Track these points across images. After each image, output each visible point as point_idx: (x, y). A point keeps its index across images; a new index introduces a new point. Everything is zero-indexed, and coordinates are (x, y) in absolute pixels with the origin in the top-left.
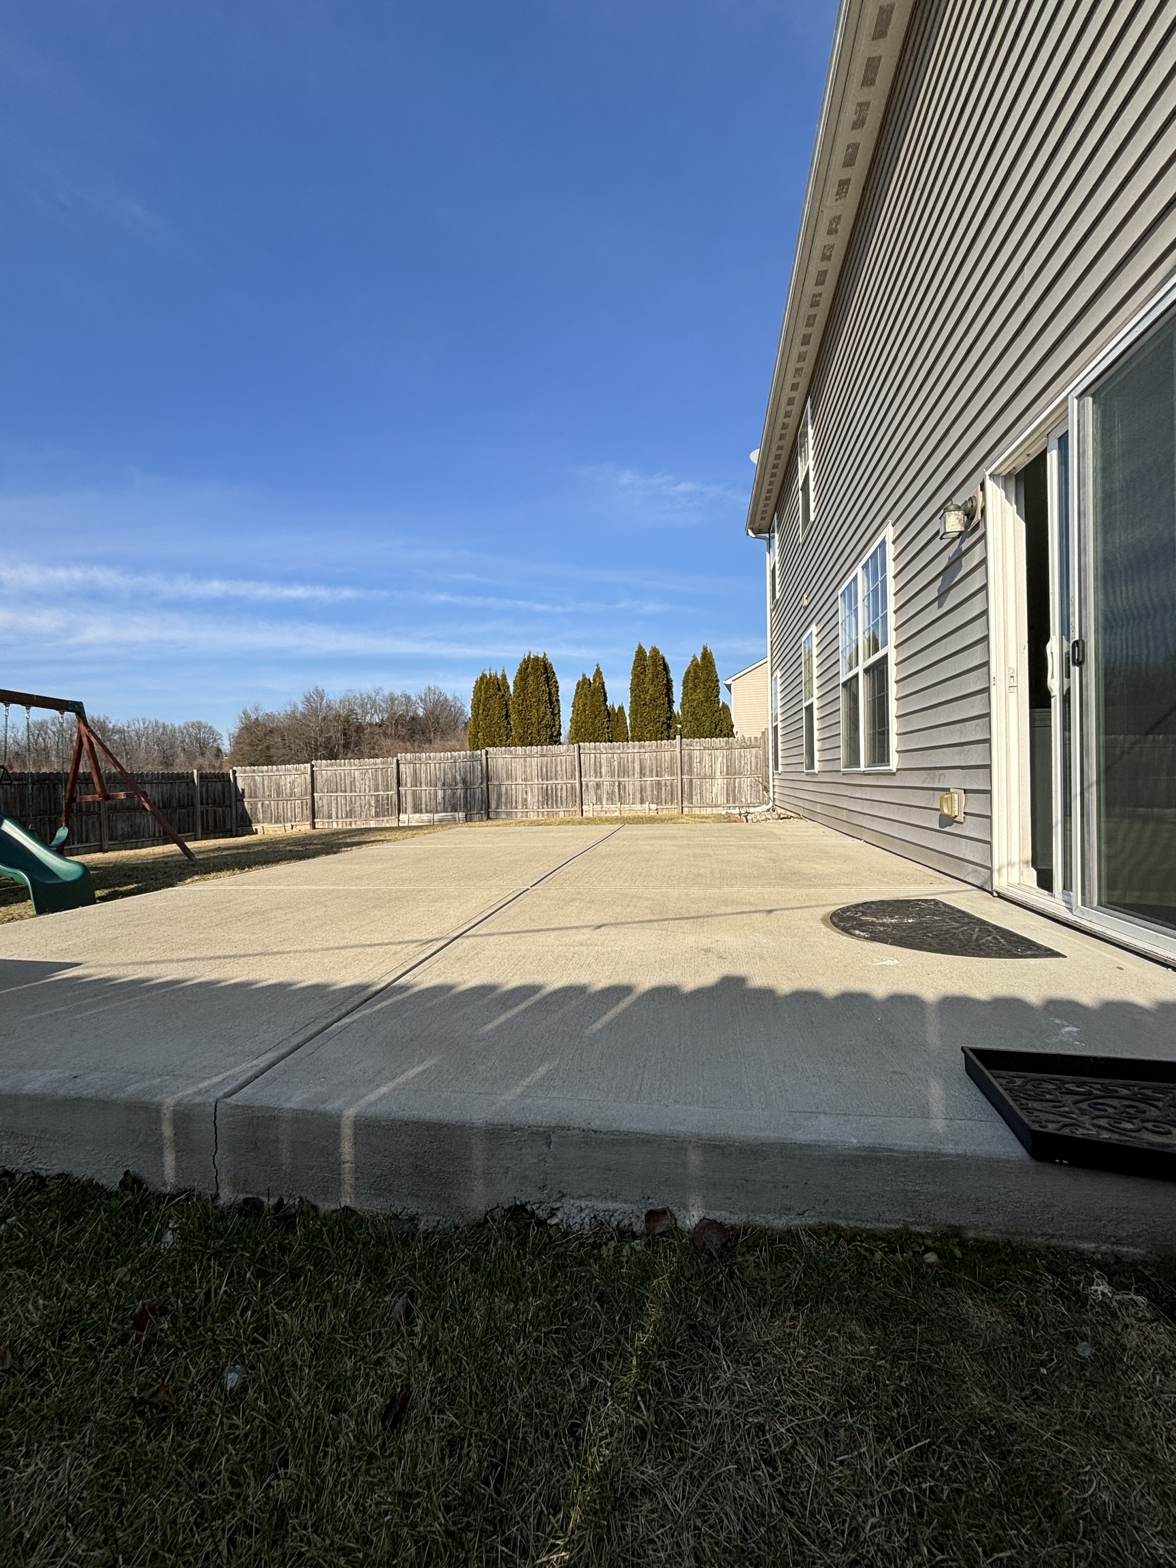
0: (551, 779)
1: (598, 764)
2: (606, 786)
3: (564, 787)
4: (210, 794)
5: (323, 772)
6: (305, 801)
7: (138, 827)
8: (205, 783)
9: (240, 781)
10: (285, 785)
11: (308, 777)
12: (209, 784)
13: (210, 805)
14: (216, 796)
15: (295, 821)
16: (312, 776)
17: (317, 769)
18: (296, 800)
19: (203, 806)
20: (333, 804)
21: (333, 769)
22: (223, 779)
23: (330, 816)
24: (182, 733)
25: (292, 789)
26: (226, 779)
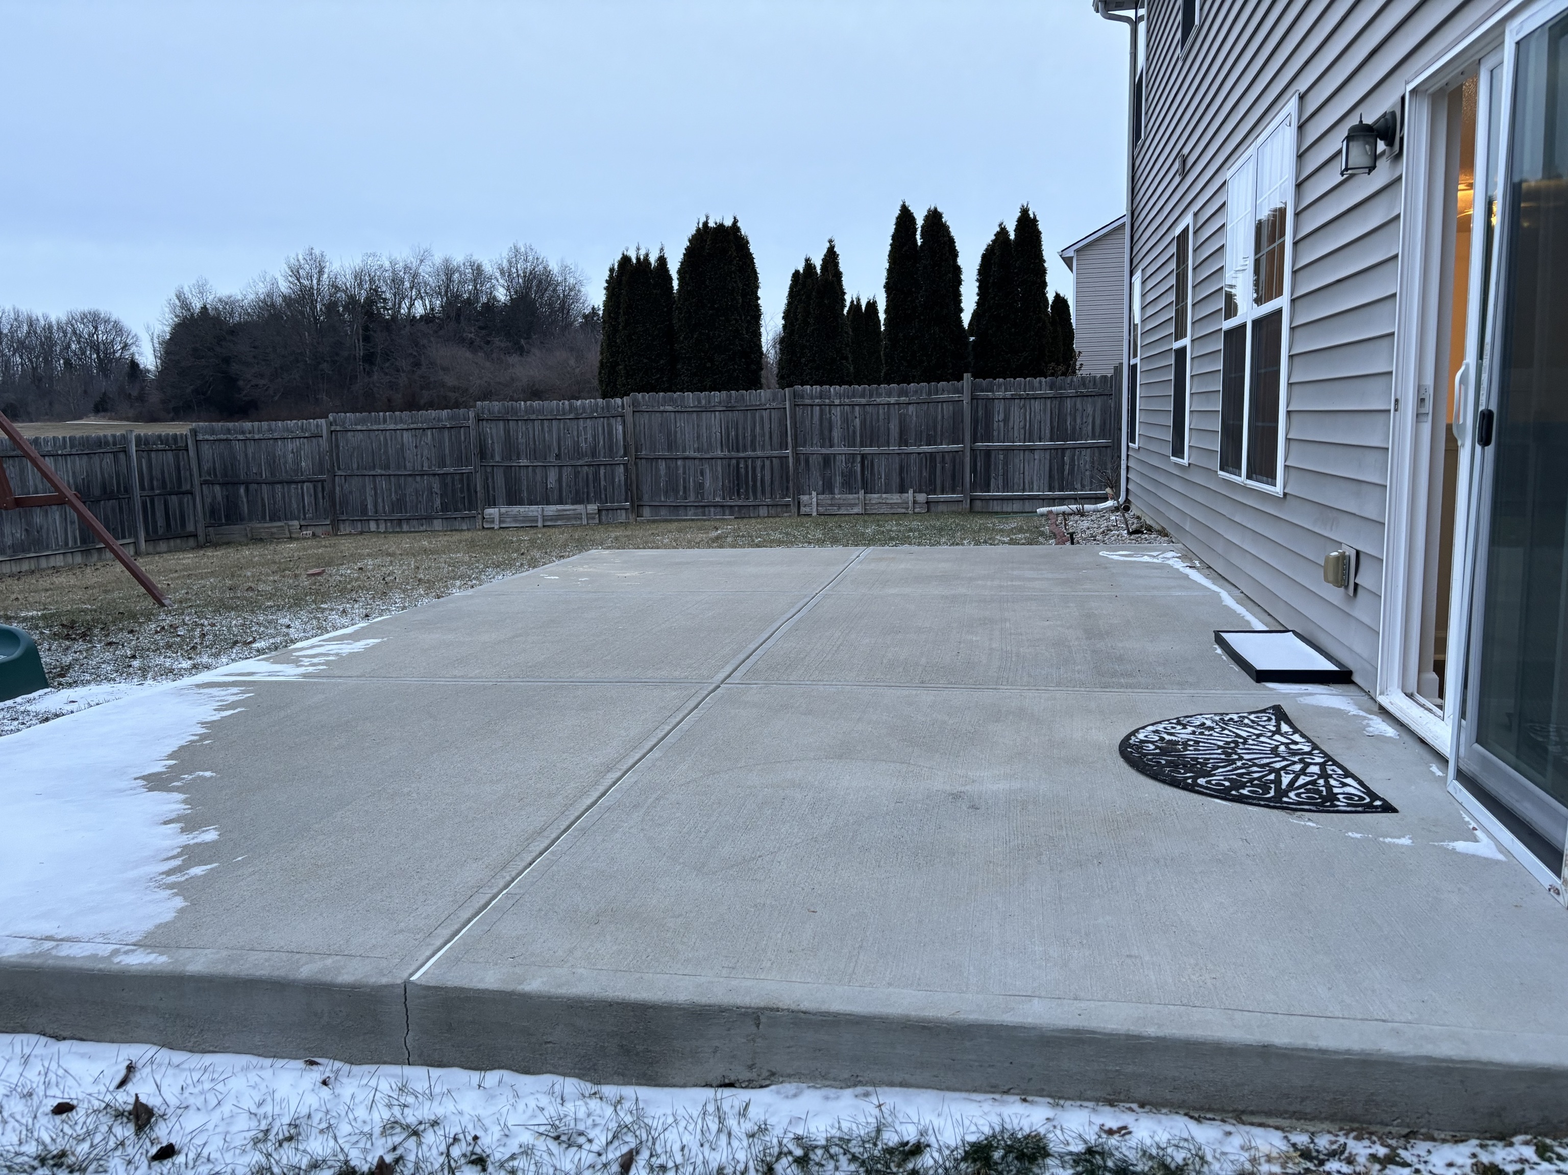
0: (745, 450)
1: (826, 424)
2: (841, 464)
3: (767, 463)
4: (156, 473)
5: (349, 433)
6: (320, 485)
7: (38, 532)
8: (145, 454)
9: (206, 449)
10: (285, 456)
11: (324, 443)
12: (153, 455)
13: (157, 492)
14: (166, 475)
15: (305, 519)
16: (330, 441)
17: (338, 428)
18: (304, 482)
19: (145, 493)
20: (368, 489)
21: (364, 428)
22: (175, 445)
23: (364, 511)
24: (65, 333)
25: (297, 463)
26: (181, 444)
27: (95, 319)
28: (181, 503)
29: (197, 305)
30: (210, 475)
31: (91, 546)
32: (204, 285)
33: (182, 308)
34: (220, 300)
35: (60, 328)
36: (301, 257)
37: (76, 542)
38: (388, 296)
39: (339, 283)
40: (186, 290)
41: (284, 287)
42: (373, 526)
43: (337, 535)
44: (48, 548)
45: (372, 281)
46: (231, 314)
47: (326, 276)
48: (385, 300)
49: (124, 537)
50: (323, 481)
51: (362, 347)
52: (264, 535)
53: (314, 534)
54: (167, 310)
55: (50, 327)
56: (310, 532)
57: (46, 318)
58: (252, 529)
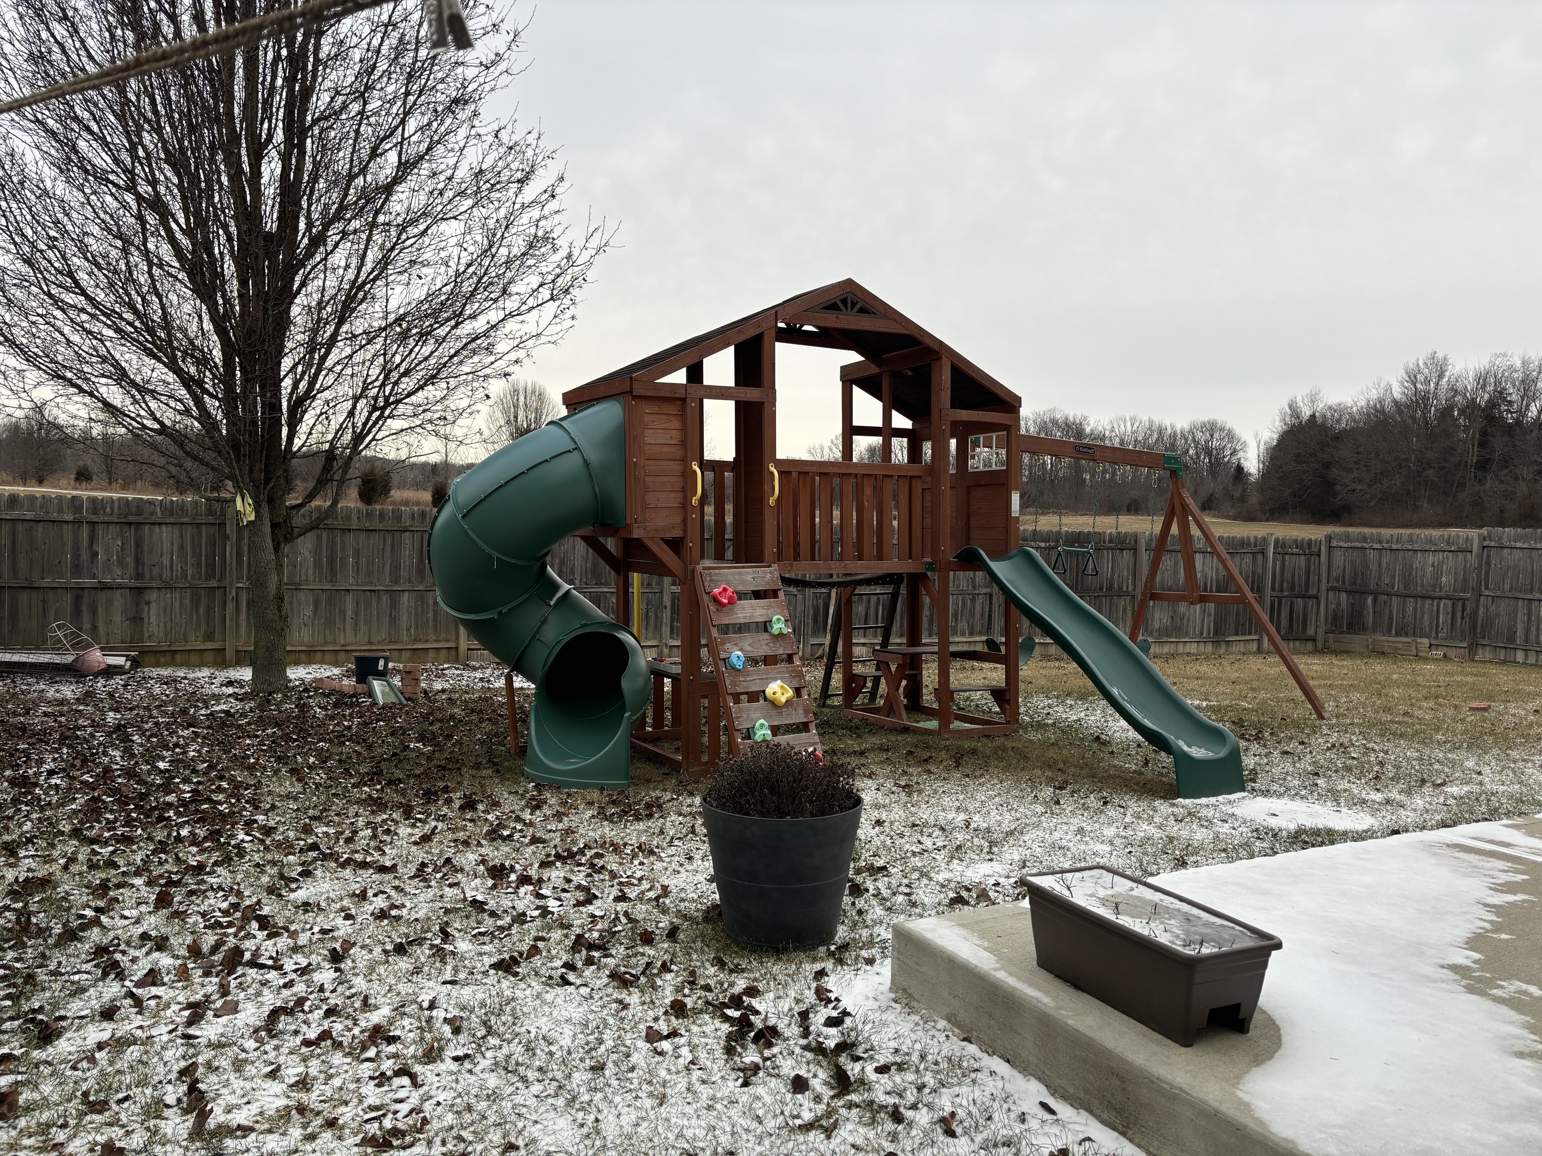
4: (1288, 575)
5: (1505, 551)
6: (1460, 604)
7: (1181, 620)
8: (1280, 557)
9: (1338, 555)
10: (1423, 569)
11: (1472, 559)
12: (1287, 557)
13: (1286, 593)
14: (1296, 578)
15: (1437, 637)
16: (1480, 556)
17: (1493, 544)
18: (1441, 598)
19: (1275, 594)
20: (1520, 614)
21: (1526, 545)
22: (1309, 549)
23: (1512, 637)
24: (1186, 440)
25: (1436, 577)
26: (1314, 549)
27: (1212, 428)
28: (1305, 607)
29: (1306, 413)
30: (1337, 581)
31: (1221, 638)
32: (1316, 394)
33: (1291, 416)
34: (1330, 408)
35: (1183, 435)
36: (1421, 362)
37: (1209, 633)
38: (1514, 397)
39: (1460, 387)
40: (1299, 399)
41: (1397, 393)
42: (1520, 656)
43: (1473, 660)
44: (1186, 635)
45: (1497, 382)
46: (1339, 421)
47: (1446, 379)
48: (1510, 403)
49: (1250, 634)
50: (1464, 600)
51: (1476, 453)
52: (1386, 649)
53: (1445, 656)
54: (1277, 418)
55: (1175, 434)
56: (1440, 653)
57: (1172, 427)
58: (1374, 640)
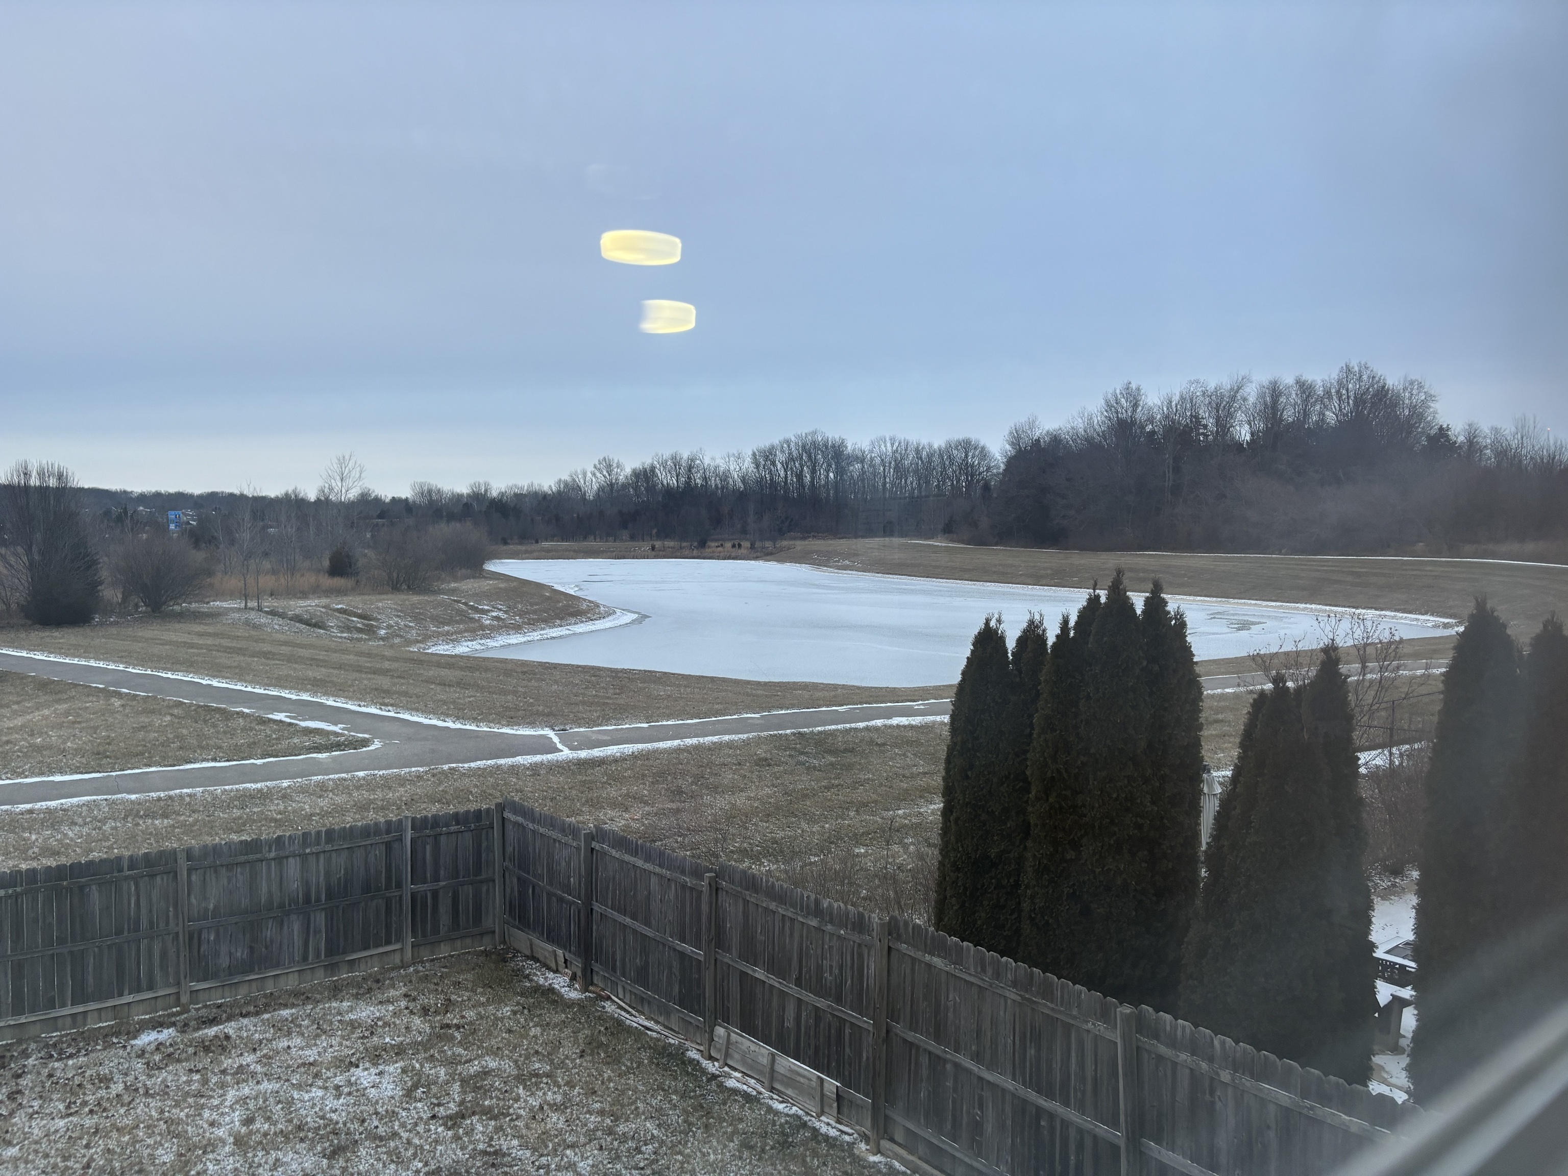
7: (266, 948)
8: (431, 839)
9: (509, 829)
10: (560, 863)
12: (443, 839)
13: (443, 883)
14: (460, 861)
15: (570, 951)
16: (591, 860)
17: (600, 845)
18: (571, 903)
19: (425, 887)
20: (618, 940)
23: (614, 967)
24: (943, 458)
26: (485, 822)
27: (967, 446)
28: (477, 894)
30: (510, 861)
31: (337, 959)
32: (1034, 422)
35: (939, 454)
36: (1118, 392)
37: (318, 955)
38: (1209, 421)
44: (277, 965)
45: (1193, 408)
46: (1057, 446)
48: (1205, 426)
49: (388, 942)
51: (1170, 478)
52: (540, 956)
55: (932, 452)
56: (570, 972)
57: (930, 446)
58: (533, 942)
